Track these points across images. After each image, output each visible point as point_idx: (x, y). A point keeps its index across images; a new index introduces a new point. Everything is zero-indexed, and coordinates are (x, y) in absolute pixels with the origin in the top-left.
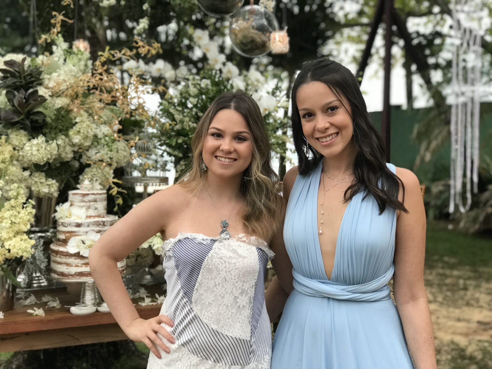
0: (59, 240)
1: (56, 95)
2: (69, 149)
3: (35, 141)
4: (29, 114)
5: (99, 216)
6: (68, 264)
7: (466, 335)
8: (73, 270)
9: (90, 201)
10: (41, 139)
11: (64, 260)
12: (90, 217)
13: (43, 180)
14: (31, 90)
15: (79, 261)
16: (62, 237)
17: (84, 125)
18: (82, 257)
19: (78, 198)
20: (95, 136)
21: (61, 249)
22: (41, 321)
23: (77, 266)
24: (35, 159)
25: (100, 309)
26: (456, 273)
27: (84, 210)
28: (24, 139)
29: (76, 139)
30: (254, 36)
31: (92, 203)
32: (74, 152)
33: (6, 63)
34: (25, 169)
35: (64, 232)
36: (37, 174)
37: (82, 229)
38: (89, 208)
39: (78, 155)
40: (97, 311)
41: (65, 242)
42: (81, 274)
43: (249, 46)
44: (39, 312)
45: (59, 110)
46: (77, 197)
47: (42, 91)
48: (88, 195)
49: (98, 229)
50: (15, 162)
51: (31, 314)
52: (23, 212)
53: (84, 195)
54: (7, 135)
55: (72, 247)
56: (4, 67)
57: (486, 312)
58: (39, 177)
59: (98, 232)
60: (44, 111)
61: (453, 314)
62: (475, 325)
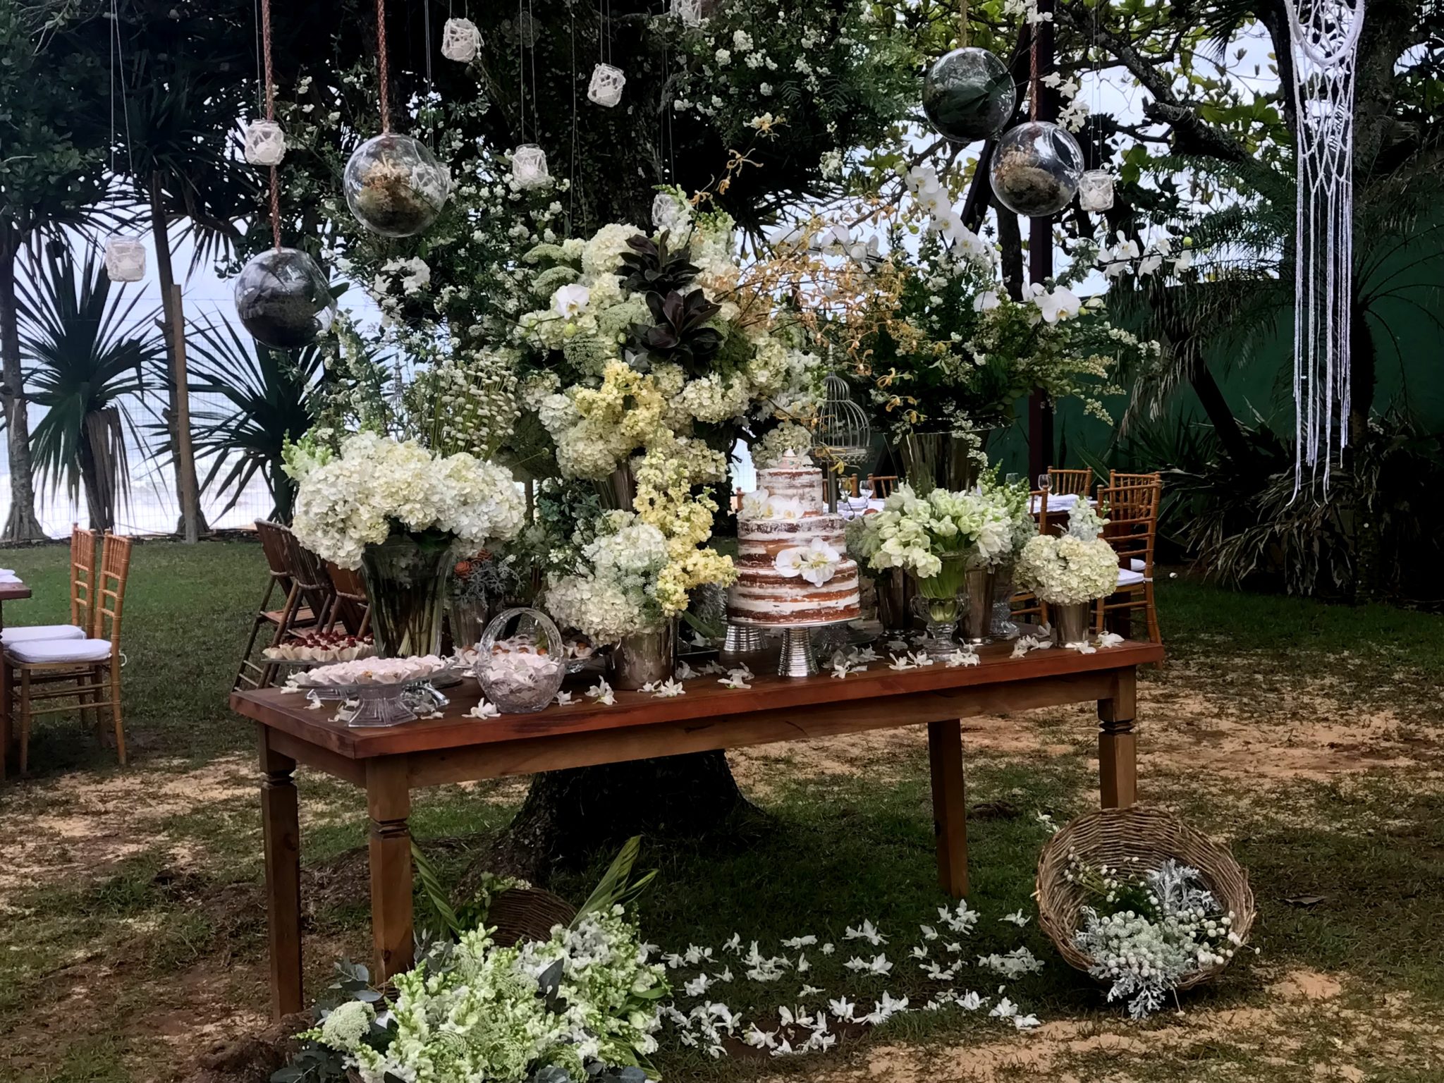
0: (750, 558)
1: (720, 297)
2: (743, 395)
3: (704, 382)
4: (688, 336)
5: (817, 513)
6: (776, 598)
7: (1320, 768)
8: (787, 608)
9: (804, 486)
10: (715, 378)
11: (769, 590)
12: (806, 514)
14: (684, 292)
15: (798, 592)
16: (760, 551)
18: (807, 584)
20: (789, 372)
21: (763, 572)
23: (796, 601)
24: (702, 414)
26: (1238, 661)
27: (795, 501)
28: (682, 379)
29: (762, 377)
31: (807, 490)
32: (751, 400)
33: (628, 242)
34: (679, 433)
35: (763, 542)
36: (696, 442)
37: (798, 535)
38: (801, 497)
39: (755, 406)
41: (767, 559)
42: (802, 614)
44: (737, 683)
45: (731, 325)
46: (780, 479)
47: (704, 292)
48: (800, 474)
49: (824, 533)
51: (724, 686)
52: (699, 507)
53: (793, 476)
54: (655, 372)
55: (784, 566)
56: (627, 249)
57: (1338, 729)
58: (700, 447)
59: (826, 539)
60: (716, 328)
61: (1275, 736)
62: (1327, 751)
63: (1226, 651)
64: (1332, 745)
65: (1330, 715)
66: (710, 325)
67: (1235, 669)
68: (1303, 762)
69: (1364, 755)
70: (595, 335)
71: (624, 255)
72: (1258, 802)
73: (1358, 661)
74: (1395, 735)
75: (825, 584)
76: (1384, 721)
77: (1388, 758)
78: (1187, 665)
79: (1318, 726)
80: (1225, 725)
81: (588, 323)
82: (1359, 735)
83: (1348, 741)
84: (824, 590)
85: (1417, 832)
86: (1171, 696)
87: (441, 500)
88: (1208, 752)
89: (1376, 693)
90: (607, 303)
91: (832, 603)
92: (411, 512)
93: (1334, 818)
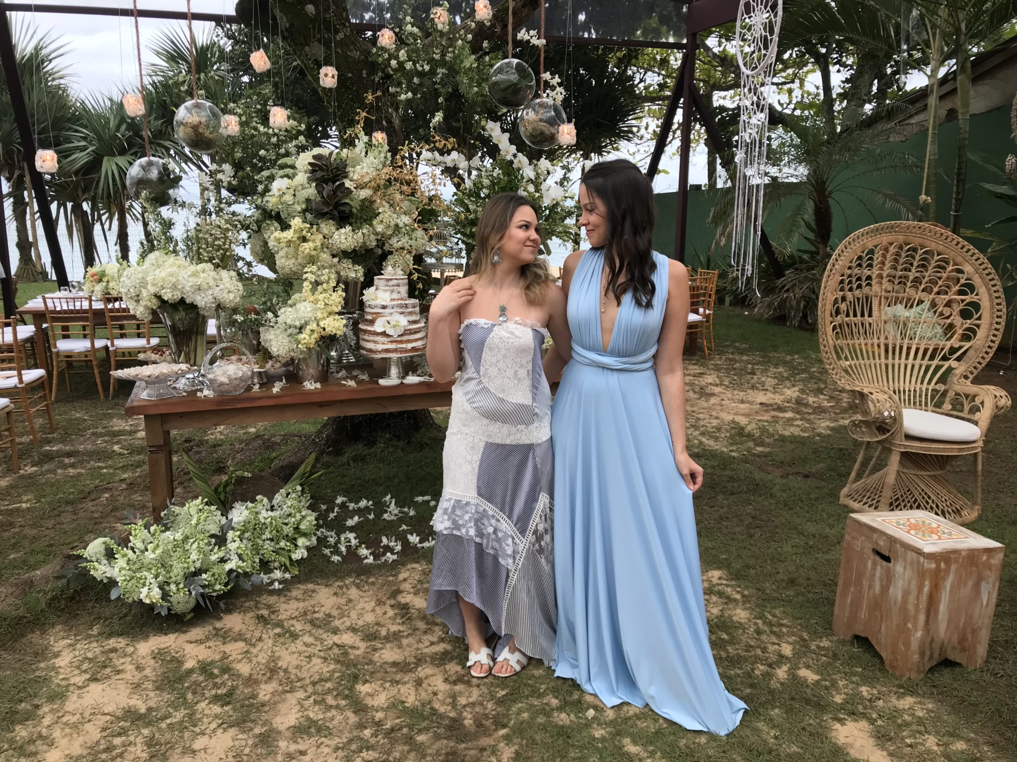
0: (366, 320)
1: (360, 187)
2: (373, 237)
3: (343, 230)
4: (337, 205)
5: (401, 299)
6: (375, 342)
7: (747, 415)
8: (380, 347)
9: (393, 286)
10: (348, 228)
11: (372, 338)
12: (393, 300)
13: (350, 266)
14: (338, 183)
15: (385, 339)
16: (369, 317)
17: (386, 215)
18: (388, 336)
19: (383, 283)
20: (397, 225)
21: (369, 328)
22: (353, 391)
23: (384, 343)
24: (343, 247)
25: (404, 381)
26: (745, 358)
27: (388, 293)
28: (333, 229)
29: (380, 228)
30: (543, 128)
32: (377, 240)
33: (314, 157)
34: (334, 256)
35: (371, 313)
36: (345, 261)
37: (387, 311)
38: (393, 291)
39: (381, 243)
40: (402, 383)
41: (372, 322)
42: (387, 351)
43: (538, 138)
44: (352, 383)
45: (363, 201)
46: (382, 281)
47: (348, 184)
48: (391, 279)
49: (401, 310)
50: (325, 250)
51: (345, 385)
52: (334, 294)
53: (388, 280)
54: (318, 224)
55: (378, 327)
56: (313, 161)
57: (770, 395)
58: (347, 264)
59: (402, 313)
60: (351, 203)
61: (737, 397)
62: (758, 406)
63: (742, 352)
64: (761, 404)
65: (769, 388)
66: (347, 201)
67: (741, 361)
68: (741, 412)
69: (774, 410)
70: (293, 204)
71: (310, 164)
72: (703, 434)
73: (800, 361)
74: (794, 401)
75: (399, 336)
76: (792, 393)
77: (785, 411)
78: (721, 358)
79: (761, 393)
80: (717, 390)
81: (288, 198)
82: (778, 399)
83: (771, 401)
84: (399, 339)
85: (766, 455)
86: (703, 374)
87: (183, 288)
88: (703, 403)
89: (798, 377)
90: (300, 188)
91: (404, 346)
92: (165, 293)
93: (731, 444)
